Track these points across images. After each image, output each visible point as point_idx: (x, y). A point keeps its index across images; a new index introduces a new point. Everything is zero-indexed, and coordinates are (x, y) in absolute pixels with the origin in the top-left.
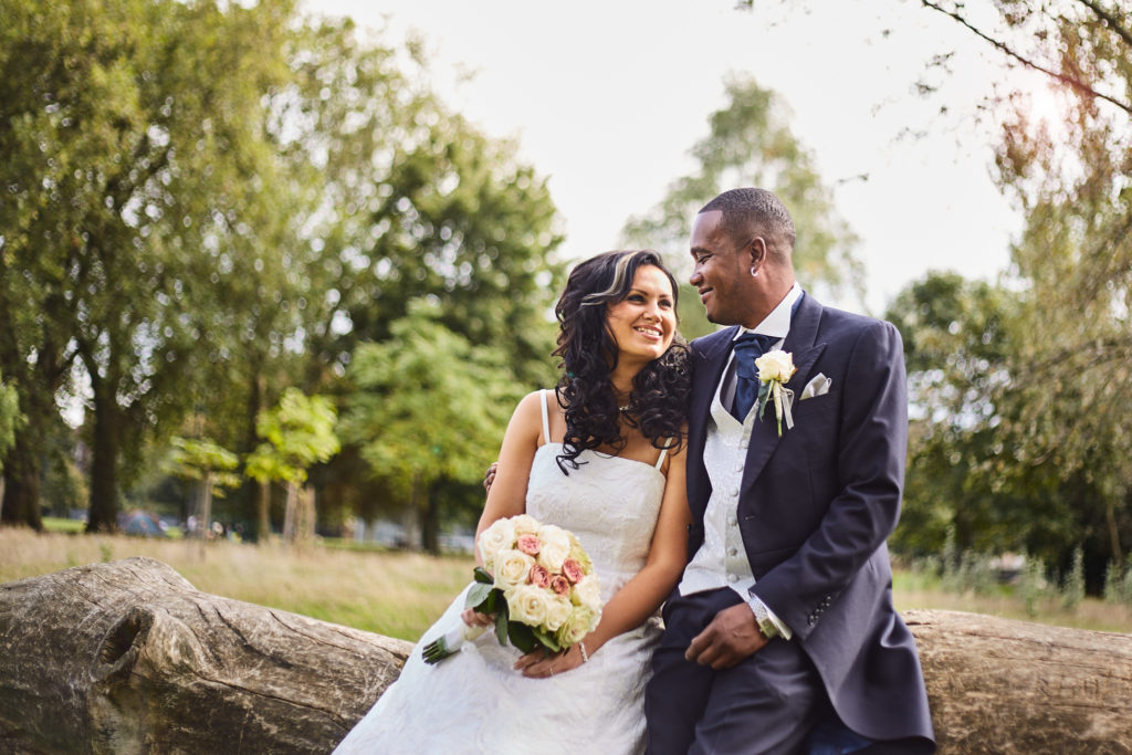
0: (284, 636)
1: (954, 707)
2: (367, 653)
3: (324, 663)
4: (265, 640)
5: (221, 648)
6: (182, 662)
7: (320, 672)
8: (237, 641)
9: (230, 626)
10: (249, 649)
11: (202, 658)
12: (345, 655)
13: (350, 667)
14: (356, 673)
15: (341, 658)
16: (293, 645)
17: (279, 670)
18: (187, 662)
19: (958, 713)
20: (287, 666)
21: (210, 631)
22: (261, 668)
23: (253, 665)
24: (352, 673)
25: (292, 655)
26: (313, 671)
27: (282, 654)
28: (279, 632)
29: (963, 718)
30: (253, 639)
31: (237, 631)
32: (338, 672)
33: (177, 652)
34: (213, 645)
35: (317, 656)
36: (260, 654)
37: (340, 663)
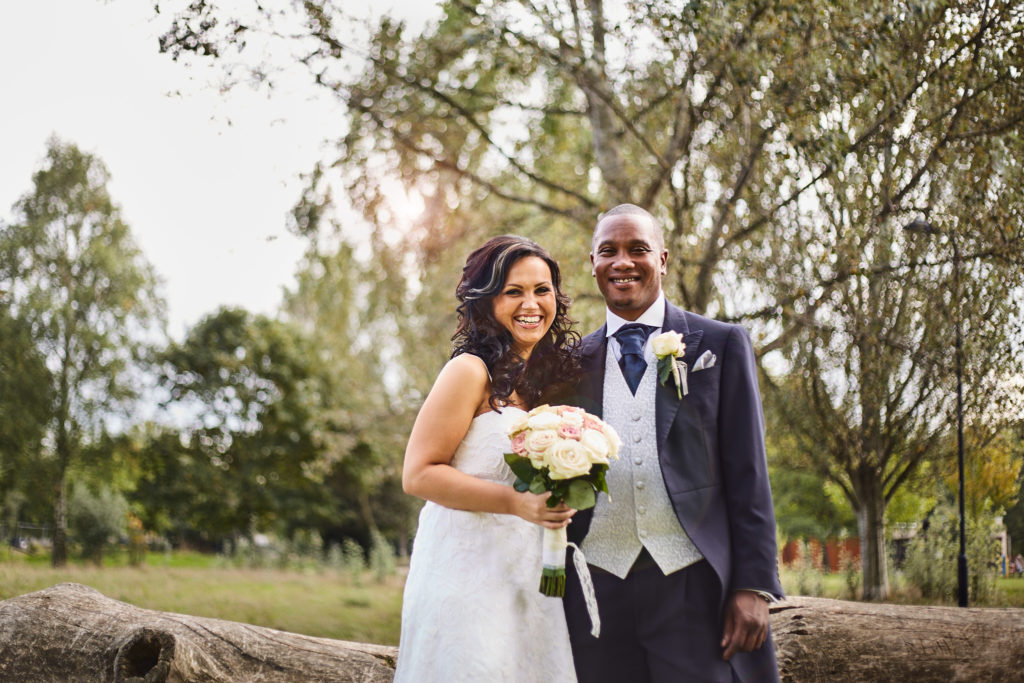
0: (268, 644)
1: (856, 667)
2: (346, 656)
3: (306, 665)
4: (256, 648)
5: (225, 657)
6: (201, 671)
7: (306, 672)
8: (235, 651)
9: (222, 639)
10: (246, 656)
11: (215, 667)
12: (324, 658)
13: (331, 668)
14: (340, 672)
15: (321, 661)
16: (277, 651)
17: (276, 673)
18: (205, 671)
19: (860, 671)
20: (281, 669)
21: (210, 644)
22: (264, 672)
23: (256, 671)
24: (336, 673)
25: (279, 659)
26: (300, 672)
27: (272, 659)
28: (263, 641)
29: (865, 674)
30: (246, 649)
31: (230, 643)
32: (321, 672)
33: (196, 663)
34: (217, 655)
35: (299, 660)
36: (258, 661)
37: (322, 665)
